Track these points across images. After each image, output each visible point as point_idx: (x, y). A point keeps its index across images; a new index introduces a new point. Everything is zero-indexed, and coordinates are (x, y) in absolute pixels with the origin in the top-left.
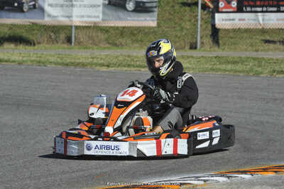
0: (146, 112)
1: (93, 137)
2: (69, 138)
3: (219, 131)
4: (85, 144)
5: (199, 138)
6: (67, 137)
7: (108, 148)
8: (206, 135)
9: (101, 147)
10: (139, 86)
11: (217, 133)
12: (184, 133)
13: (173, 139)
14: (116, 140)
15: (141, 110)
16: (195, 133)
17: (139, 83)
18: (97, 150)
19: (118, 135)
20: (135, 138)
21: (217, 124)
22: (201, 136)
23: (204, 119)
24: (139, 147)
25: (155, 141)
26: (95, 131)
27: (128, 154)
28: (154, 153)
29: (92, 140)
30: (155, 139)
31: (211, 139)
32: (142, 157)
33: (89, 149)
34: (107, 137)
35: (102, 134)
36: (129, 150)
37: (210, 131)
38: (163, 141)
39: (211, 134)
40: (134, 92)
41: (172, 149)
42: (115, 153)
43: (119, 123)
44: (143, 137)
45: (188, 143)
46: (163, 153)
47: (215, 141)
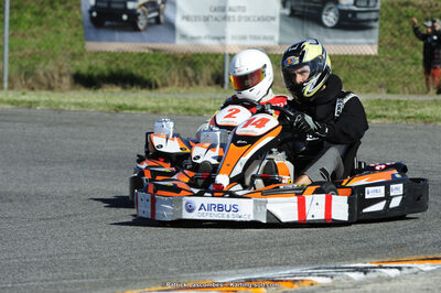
0: (283, 153)
1: (196, 191)
2: (159, 192)
3: (401, 185)
4: (184, 203)
5: (367, 197)
6: (155, 191)
7: (220, 208)
8: (380, 192)
9: (210, 207)
10: (273, 112)
11: (397, 190)
12: (345, 187)
13: (324, 196)
14: (232, 195)
15: (274, 150)
16: (362, 188)
17: (272, 108)
18: (203, 211)
19: (237, 188)
20: (264, 193)
21: (398, 176)
22: (370, 193)
23: (378, 168)
24: (270, 207)
25: (296, 198)
26: (200, 182)
27: (252, 218)
28: (294, 217)
29: (195, 195)
30: (296, 194)
31: (388, 198)
32: (274, 223)
33: (190, 210)
34: (219, 191)
35: (211, 187)
36: (255, 213)
37: (387, 185)
38: (308, 198)
39: (387, 190)
40: (264, 122)
41: (323, 210)
42: (231, 216)
43: (238, 170)
44: (277, 192)
45: (350, 202)
46: (309, 218)
47: (395, 203)
